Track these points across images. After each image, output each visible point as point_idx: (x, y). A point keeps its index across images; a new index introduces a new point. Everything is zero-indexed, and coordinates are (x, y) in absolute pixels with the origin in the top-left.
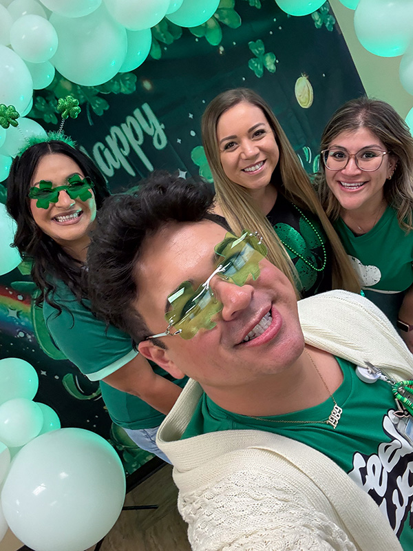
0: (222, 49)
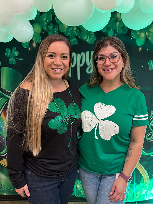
0: (140, 49)
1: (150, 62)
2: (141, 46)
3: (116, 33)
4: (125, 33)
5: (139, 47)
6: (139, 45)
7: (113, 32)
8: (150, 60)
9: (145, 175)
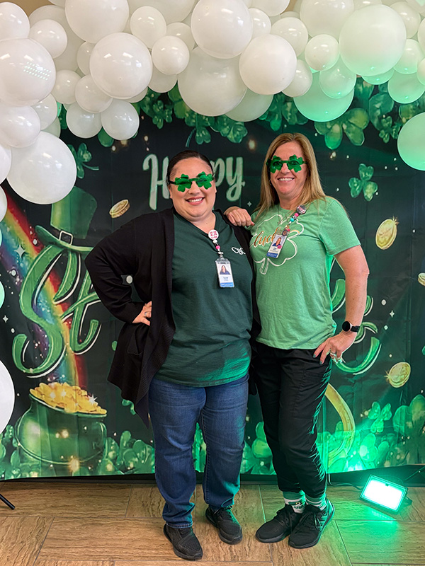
0: (334, 154)
1: (353, 180)
2: (335, 150)
3: (287, 123)
4: (302, 124)
5: (331, 151)
6: (330, 148)
7: (280, 121)
8: (354, 177)
9: (346, 415)
